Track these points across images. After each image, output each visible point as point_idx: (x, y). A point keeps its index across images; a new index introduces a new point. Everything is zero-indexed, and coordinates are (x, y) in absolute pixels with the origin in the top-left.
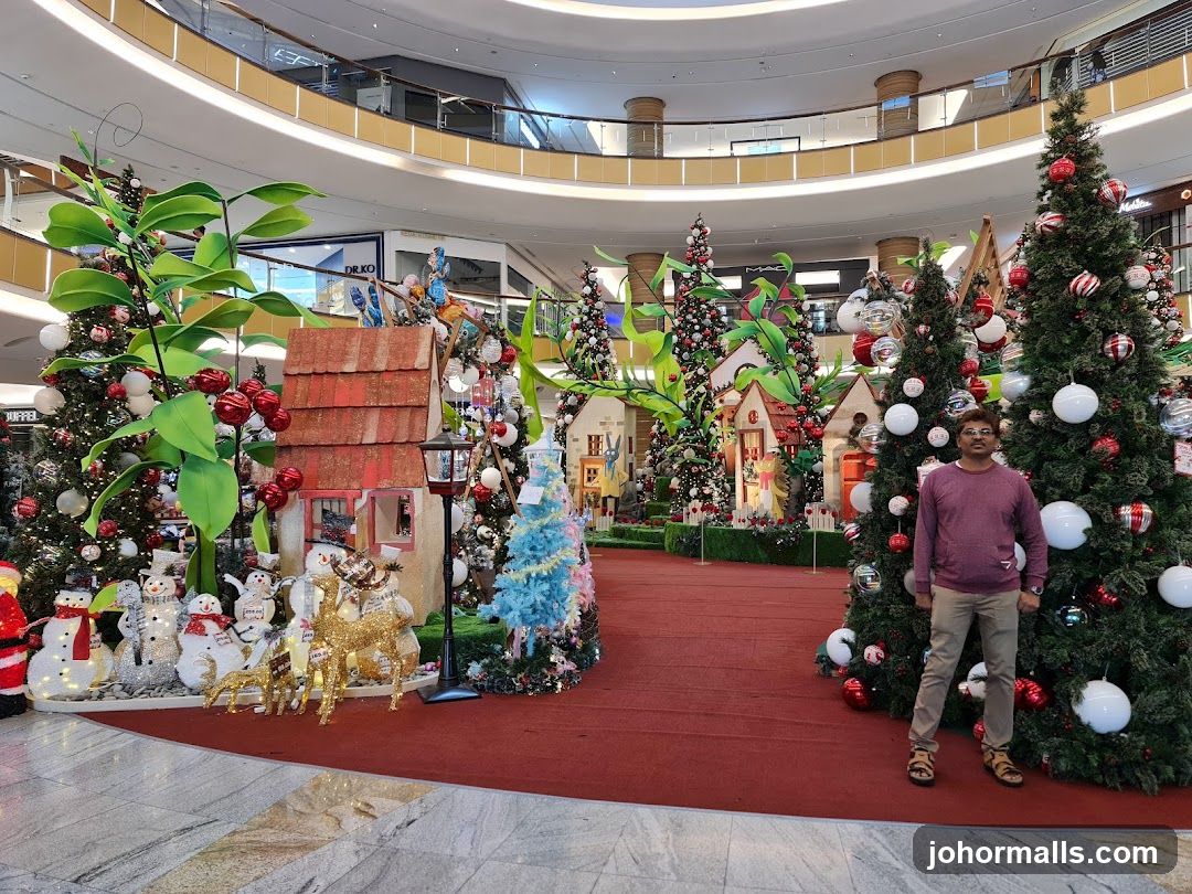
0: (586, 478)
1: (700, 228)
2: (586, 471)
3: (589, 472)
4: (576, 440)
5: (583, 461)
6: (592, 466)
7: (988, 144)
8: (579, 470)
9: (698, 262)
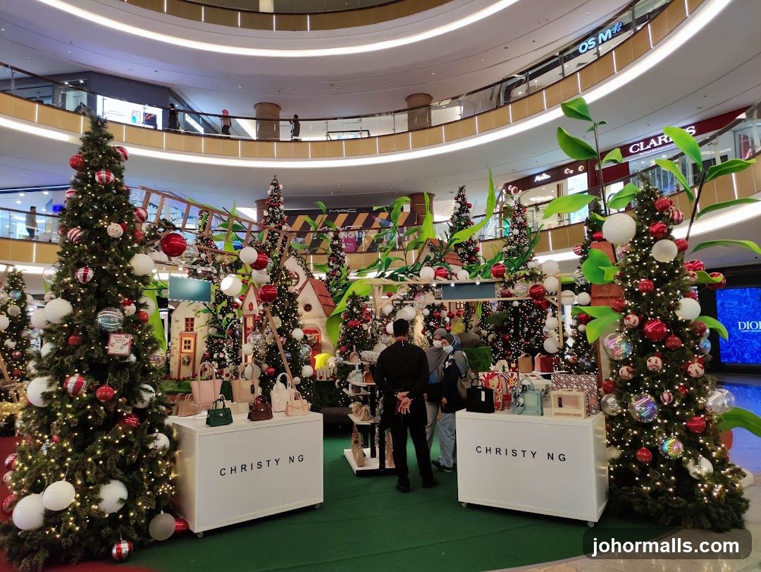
0: (183, 347)
1: (275, 185)
2: (183, 342)
3: (186, 342)
4: (177, 321)
5: (181, 335)
6: (187, 339)
7: (485, 130)
8: (179, 341)
9: (273, 207)
